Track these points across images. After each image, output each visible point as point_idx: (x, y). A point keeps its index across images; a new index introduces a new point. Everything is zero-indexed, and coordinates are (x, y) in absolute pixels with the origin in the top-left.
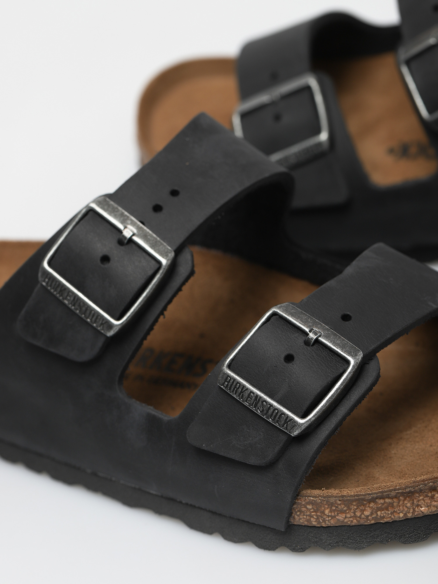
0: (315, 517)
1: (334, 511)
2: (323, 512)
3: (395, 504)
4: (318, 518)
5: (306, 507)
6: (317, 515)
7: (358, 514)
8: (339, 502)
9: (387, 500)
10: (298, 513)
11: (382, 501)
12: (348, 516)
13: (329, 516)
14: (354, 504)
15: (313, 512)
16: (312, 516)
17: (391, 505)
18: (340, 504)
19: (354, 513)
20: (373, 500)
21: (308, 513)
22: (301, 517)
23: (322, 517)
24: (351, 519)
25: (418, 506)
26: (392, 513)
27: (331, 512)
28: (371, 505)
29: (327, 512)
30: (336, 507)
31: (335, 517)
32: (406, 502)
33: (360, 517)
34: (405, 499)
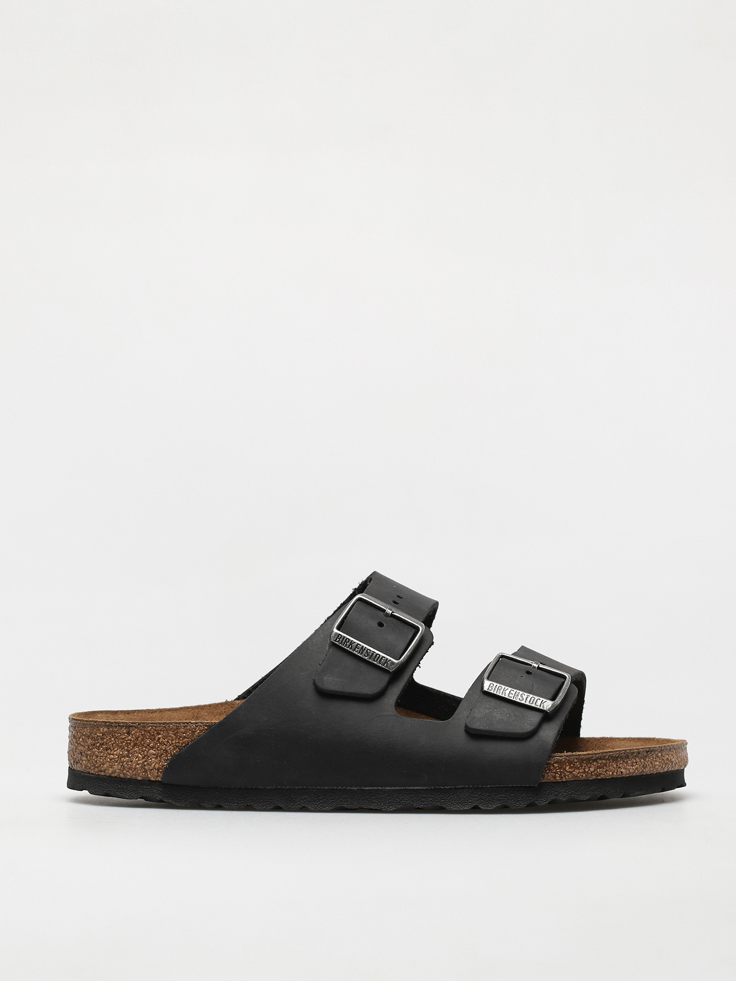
0: (559, 773)
1: (572, 768)
2: (565, 769)
3: (608, 764)
4: (561, 775)
5: (553, 766)
6: (560, 772)
7: (587, 770)
8: (576, 761)
9: (604, 761)
10: (548, 771)
11: (600, 762)
12: (581, 771)
13: (568, 772)
14: (585, 762)
15: (558, 769)
16: (556, 773)
17: (605, 765)
18: (576, 762)
19: (584, 770)
20: (595, 760)
21: (555, 771)
22: (549, 774)
23: (564, 773)
24: (582, 774)
25: (620, 768)
26: (606, 771)
27: (570, 768)
28: (594, 764)
29: (567, 768)
30: (574, 765)
31: (572, 772)
32: (613, 764)
33: (587, 772)
34: (613, 762)
